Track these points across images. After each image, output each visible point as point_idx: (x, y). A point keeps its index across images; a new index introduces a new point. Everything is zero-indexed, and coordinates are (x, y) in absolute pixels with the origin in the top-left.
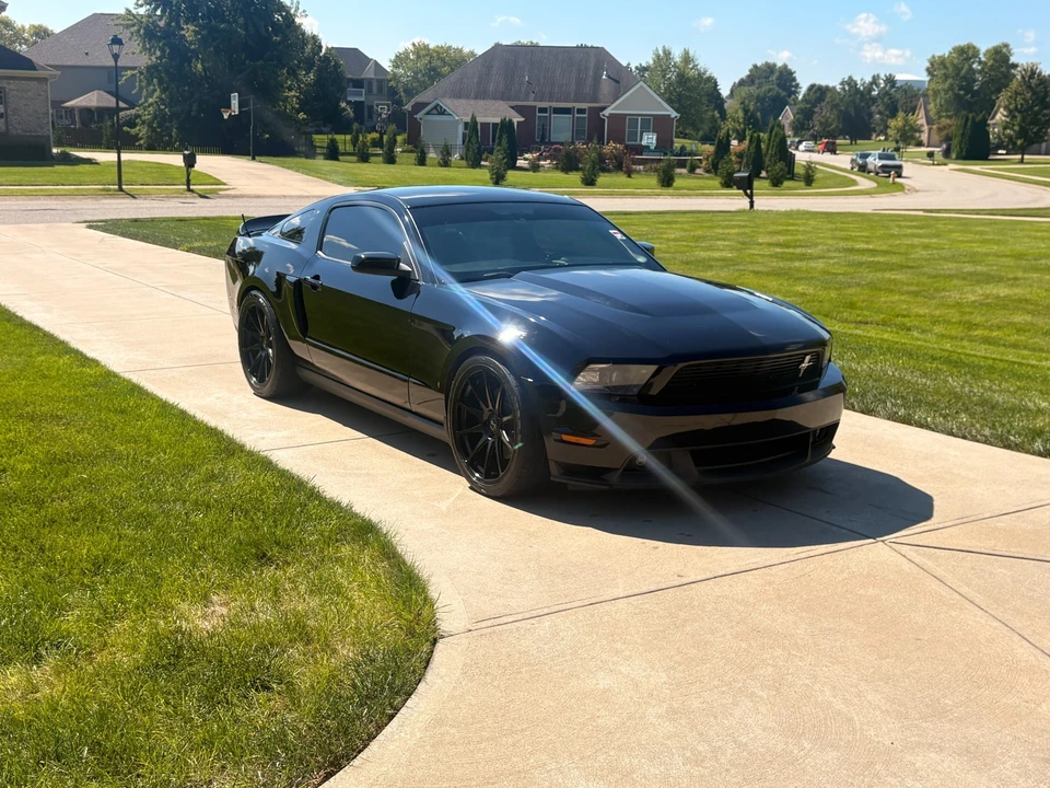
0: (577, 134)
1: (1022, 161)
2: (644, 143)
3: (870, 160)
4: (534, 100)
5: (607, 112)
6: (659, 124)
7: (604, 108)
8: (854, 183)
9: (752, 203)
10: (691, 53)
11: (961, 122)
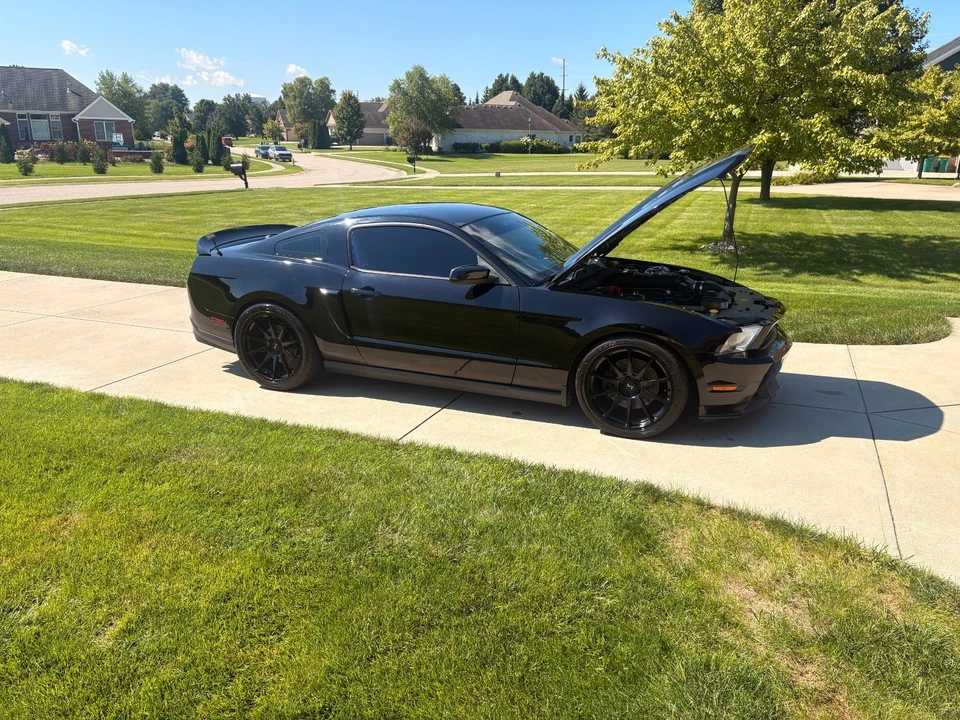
0: (53, 134)
1: (351, 149)
2: (114, 140)
3: (270, 151)
4: (14, 108)
5: (77, 118)
6: (121, 126)
7: (74, 115)
8: (271, 167)
9: (246, 184)
10: (129, 75)
11: (311, 126)
